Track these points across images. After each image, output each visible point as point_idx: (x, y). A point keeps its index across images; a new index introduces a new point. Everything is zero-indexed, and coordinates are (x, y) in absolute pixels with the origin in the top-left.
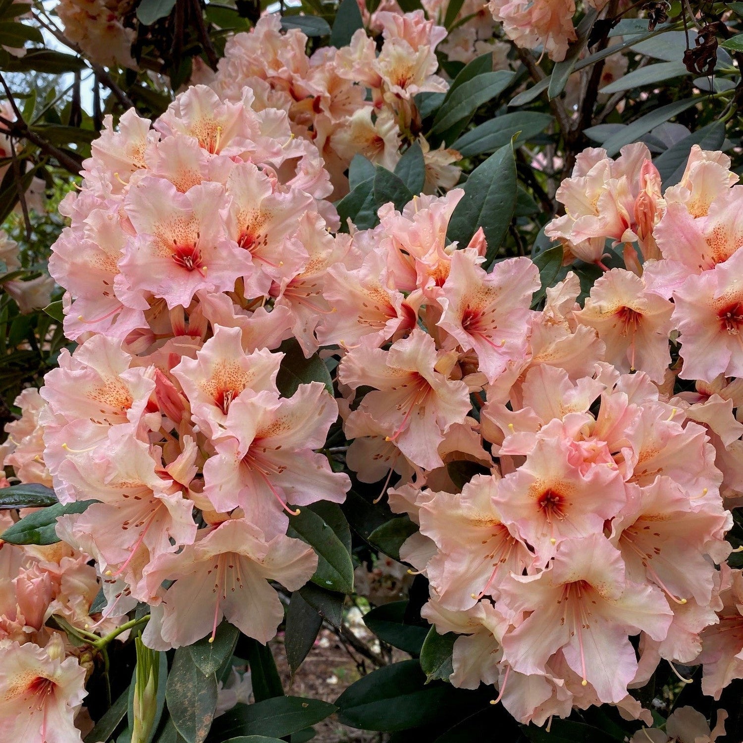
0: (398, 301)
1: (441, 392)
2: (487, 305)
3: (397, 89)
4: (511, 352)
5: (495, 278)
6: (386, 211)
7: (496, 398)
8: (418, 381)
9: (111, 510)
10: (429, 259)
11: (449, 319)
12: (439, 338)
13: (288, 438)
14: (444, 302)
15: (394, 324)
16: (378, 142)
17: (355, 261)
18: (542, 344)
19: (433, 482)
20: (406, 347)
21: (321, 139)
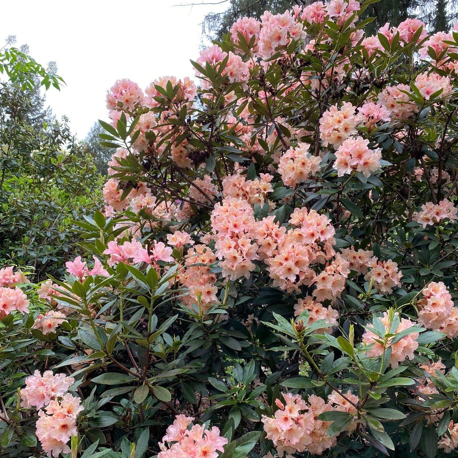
0: (266, 232)
1: (272, 245)
2: (279, 233)
3: (263, 191)
4: (282, 240)
5: (280, 229)
6: (264, 218)
7: (280, 246)
8: (269, 244)
9: (229, 260)
10: (271, 227)
11: (273, 235)
12: (272, 237)
13: (252, 251)
14: (273, 233)
15: (266, 236)
16: (260, 200)
17: (259, 226)
18: (286, 239)
19: (271, 257)
20: (267, 239)
21: (248, 199)
